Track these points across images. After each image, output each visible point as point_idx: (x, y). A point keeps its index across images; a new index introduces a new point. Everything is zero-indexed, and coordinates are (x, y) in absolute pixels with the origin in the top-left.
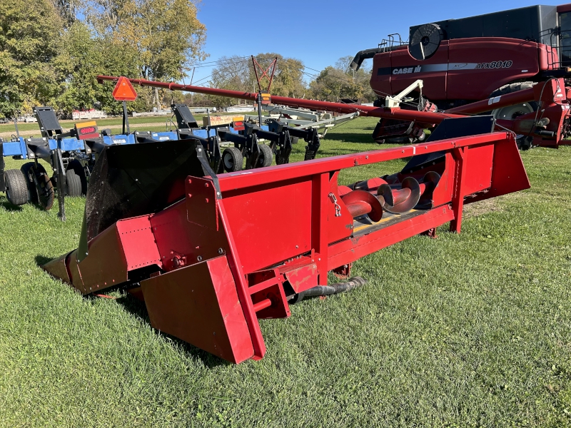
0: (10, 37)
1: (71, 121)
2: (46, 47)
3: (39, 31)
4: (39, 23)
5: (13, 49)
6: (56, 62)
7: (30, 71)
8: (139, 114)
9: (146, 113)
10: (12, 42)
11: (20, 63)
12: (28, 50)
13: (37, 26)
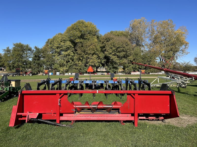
0: (117, 52)
1: (130, 75)
2: (126, 54)
3: (125, 50)
4: (125, 48)
5: (117, 56)
6: (128, 58)
7: (121, 61)
8: (152, 74)
9: (155, 73)
10: (118, 54)
11: (118, 59)
12: (121, 56)
13: (124, 49)
